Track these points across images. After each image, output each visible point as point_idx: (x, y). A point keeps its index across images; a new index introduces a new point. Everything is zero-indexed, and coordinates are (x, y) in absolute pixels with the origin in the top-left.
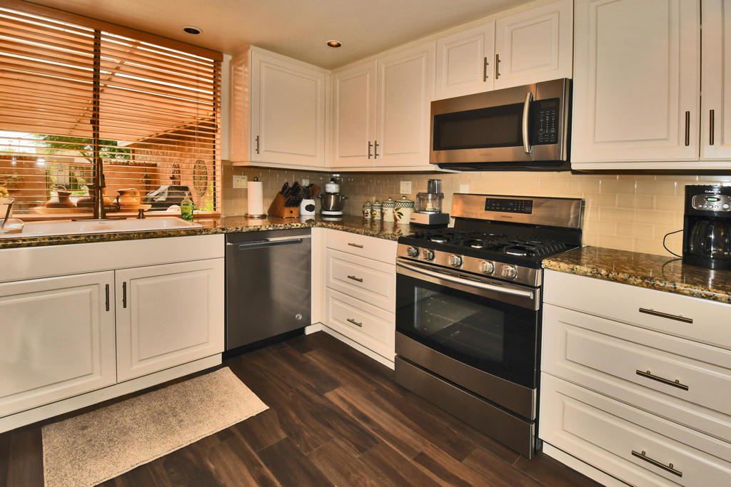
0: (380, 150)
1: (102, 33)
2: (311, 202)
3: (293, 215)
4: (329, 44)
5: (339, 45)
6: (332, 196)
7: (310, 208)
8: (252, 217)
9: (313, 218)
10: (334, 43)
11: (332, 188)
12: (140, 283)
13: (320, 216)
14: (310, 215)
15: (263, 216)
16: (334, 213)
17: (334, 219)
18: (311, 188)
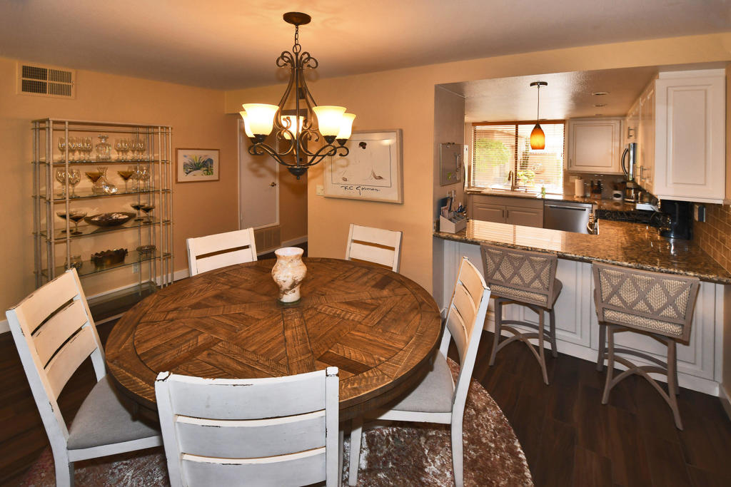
2: (619, 193)
3: (596, 198)
7: (617, 196)
8: (577, 197)
9: (620, 202)
11: (631, 185)
12: (514, 212)
13: (624, 201)
14: (618, 199)
15: (584, 197)
16: (632, 201)
17: (632, 204)
18: (619, 184)
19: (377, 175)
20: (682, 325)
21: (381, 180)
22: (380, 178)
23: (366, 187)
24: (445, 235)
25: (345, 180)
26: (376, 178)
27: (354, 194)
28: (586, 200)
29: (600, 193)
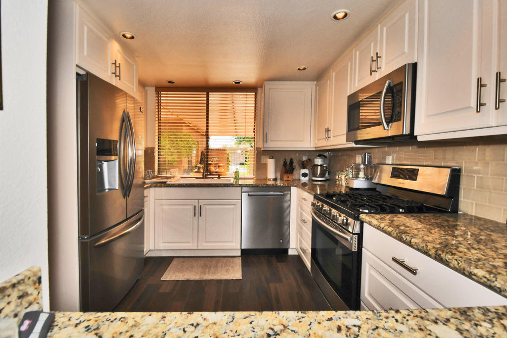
0: (331, 134)
1: (210, 93)
2: (306, 171)
3: (289, 179)
4: (299, 69)
5: (305, 69)
6: (319, 167)
7: (305, 175)
8: (269, 180)
9: (307, 182)
10: (302, 68)
11: (319, 161)
12: (208, 207)
13: (311, 180)
14: (305, 180)
15: (275, 180)
16: (320, 179)
17: (320, 183)
18: (306, 161)
28: (279, 183)
29: (292, 173)
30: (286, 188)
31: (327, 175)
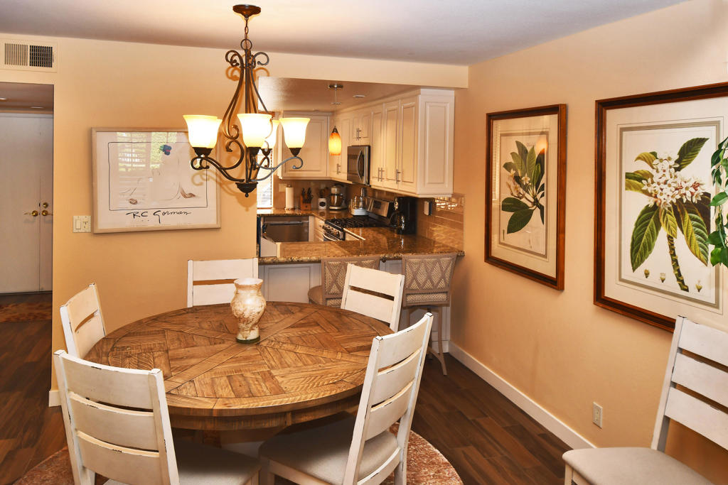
2: (323, 200)
3: (308, 208)
6: (336, 196)
7: (322, 204)
8: (288, 209)
13: (328, 209)
14: (323, 208)
15: (293, 209)
16: (336, 208)
17: (336, 212)
18: (324, 190)
19: (187, 192)
20: (447, 292)
21: (192, 199)
22: (192, 195)
23: (170, 211)
24: (270, 260)
25: (134, 202)
26: (185, 196)
27: (151, 222)
28: (297, 212)
29: (310, 203)
30: (304, 218)
31: (343, 204)
